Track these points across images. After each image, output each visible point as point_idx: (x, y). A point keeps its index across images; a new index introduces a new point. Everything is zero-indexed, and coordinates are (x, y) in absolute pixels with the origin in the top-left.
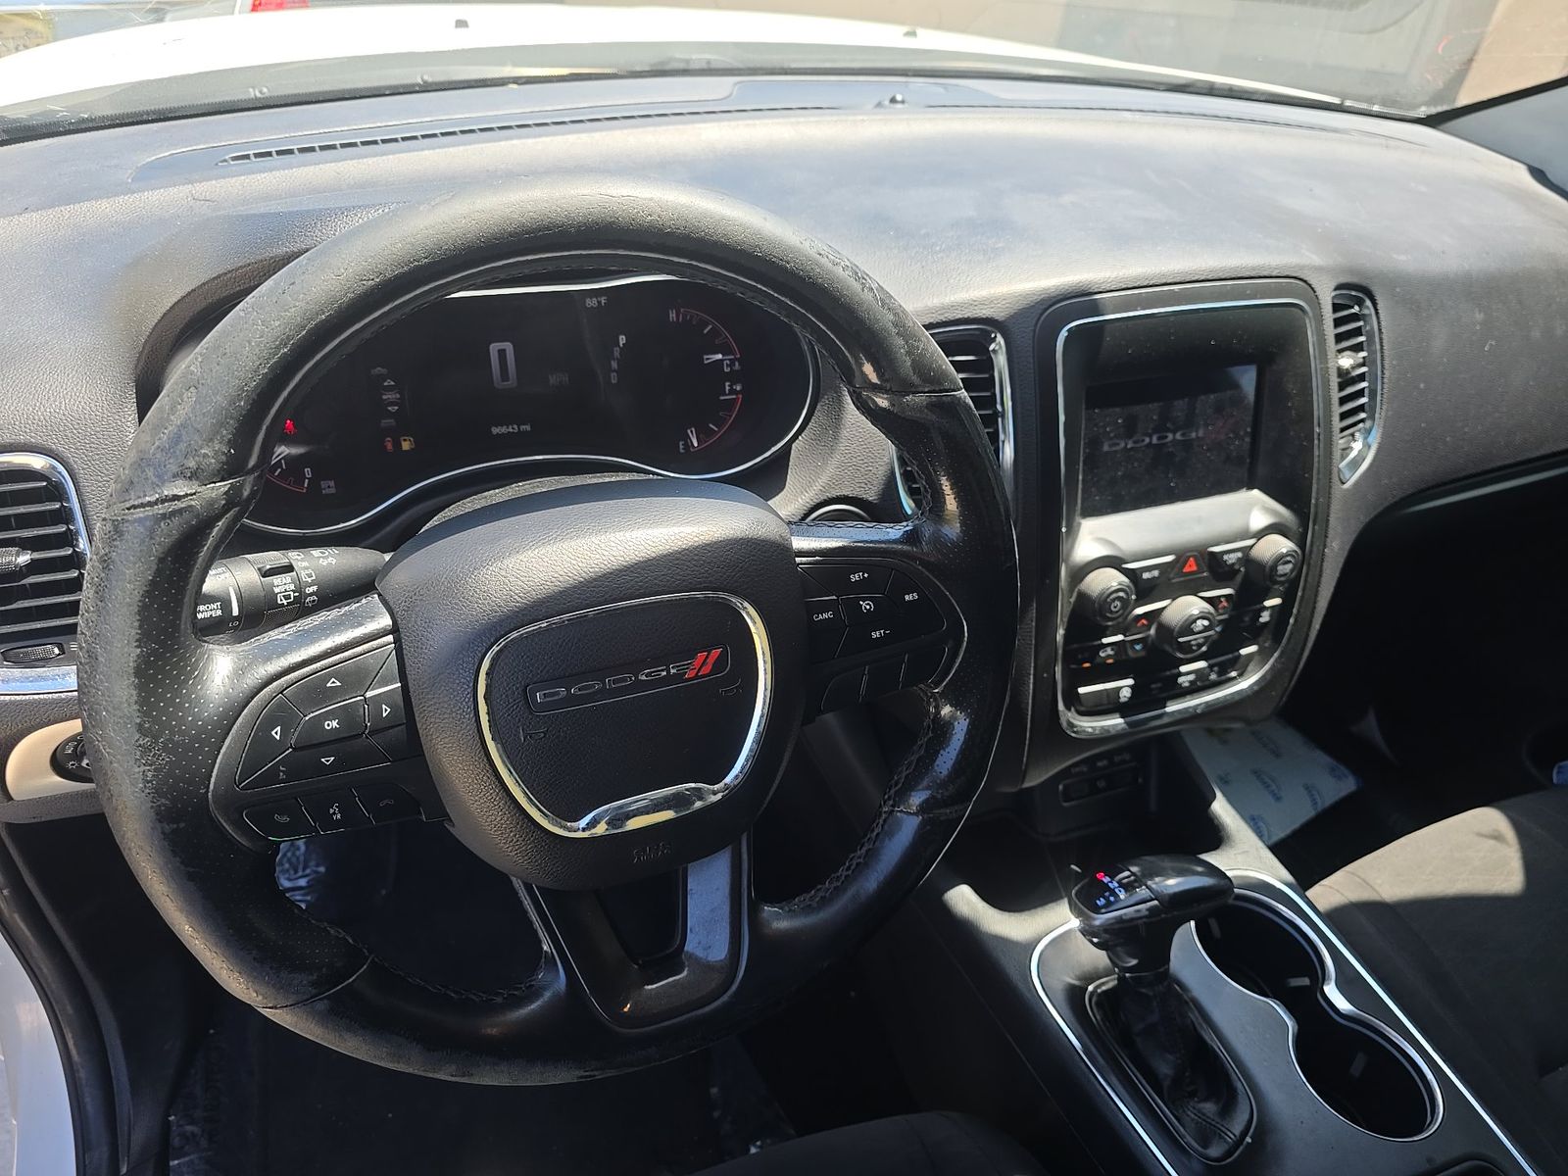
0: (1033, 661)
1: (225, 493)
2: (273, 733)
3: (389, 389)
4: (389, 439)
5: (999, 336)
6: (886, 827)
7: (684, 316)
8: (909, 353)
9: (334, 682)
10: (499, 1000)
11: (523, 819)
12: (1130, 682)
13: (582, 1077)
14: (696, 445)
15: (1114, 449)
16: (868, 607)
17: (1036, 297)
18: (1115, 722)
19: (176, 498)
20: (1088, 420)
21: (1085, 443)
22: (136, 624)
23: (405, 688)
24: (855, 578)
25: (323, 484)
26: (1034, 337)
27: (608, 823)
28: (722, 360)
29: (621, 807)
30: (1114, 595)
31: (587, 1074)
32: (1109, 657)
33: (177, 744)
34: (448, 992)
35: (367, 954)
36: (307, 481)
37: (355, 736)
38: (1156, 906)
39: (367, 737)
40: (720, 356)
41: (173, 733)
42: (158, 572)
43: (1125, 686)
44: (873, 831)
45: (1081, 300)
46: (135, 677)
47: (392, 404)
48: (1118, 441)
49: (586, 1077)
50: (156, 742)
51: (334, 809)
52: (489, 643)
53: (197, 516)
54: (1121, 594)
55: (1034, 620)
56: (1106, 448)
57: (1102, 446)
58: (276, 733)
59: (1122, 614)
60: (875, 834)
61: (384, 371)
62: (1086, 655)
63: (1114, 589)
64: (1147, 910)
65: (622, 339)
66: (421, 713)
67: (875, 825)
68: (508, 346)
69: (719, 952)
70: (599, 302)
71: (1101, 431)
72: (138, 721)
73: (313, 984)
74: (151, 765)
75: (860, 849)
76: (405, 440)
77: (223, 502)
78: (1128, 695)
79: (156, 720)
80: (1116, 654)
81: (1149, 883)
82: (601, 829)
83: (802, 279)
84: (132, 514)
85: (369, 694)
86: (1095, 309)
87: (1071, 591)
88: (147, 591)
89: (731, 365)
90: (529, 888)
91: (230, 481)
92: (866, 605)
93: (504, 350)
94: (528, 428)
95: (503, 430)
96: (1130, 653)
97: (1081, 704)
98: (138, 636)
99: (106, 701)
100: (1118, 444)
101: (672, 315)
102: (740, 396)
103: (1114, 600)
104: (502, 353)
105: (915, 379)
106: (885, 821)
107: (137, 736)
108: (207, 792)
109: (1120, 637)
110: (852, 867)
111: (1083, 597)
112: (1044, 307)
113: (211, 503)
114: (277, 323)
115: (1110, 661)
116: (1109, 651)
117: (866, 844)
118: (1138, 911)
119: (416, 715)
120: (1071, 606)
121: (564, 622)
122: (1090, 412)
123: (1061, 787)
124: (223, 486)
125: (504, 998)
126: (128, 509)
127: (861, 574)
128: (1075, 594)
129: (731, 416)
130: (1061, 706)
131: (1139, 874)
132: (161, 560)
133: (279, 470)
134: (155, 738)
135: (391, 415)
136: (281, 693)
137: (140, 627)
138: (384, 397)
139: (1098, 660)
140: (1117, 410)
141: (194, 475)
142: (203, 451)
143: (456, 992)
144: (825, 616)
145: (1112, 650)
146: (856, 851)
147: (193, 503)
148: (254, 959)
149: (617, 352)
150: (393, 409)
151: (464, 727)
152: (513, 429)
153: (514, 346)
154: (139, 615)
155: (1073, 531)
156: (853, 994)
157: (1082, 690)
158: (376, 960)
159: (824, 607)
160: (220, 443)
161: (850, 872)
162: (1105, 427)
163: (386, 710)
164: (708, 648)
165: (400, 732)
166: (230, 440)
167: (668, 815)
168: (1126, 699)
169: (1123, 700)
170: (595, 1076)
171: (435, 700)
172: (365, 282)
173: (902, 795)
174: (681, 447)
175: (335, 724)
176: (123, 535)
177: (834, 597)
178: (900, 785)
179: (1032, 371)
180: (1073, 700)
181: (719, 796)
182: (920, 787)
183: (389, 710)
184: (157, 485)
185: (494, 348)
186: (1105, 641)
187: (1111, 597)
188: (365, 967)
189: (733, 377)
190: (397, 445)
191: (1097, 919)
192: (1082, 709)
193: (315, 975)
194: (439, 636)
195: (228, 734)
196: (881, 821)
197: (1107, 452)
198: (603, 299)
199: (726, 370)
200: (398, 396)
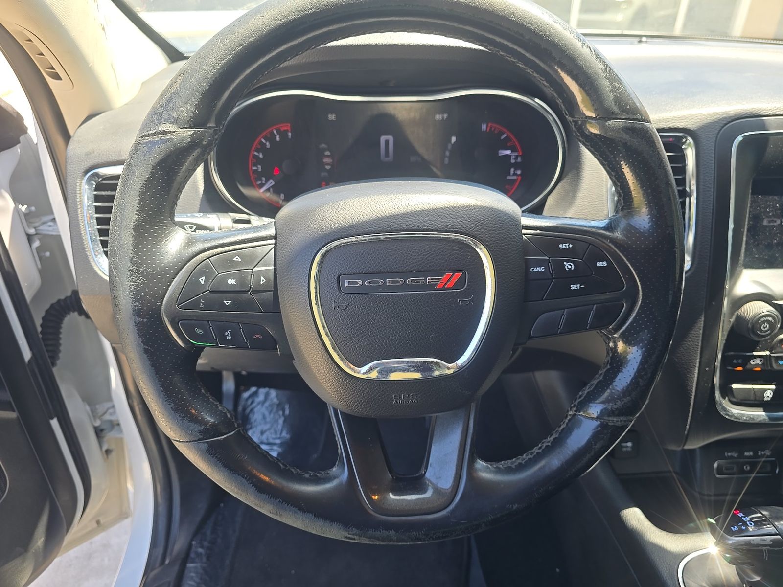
0: (698, 357)
1: (190, 135)
2: (200, 280)
3: (328, 156)
4: (324, 183)
5: (689, 138)
6: (569, 425)
7: (491, 128)
8: (612, 91)
9: (237, 259)
10: (307, 476)
11: (328, 358)
12: (773, 387)
13: (347, 537)
15: (772, 224)
16: (570, 267)
17: (719, 116)
18: (759, 414)
19: (165, 133)
20: (753, 202)
21: (749, 217)
22: (137, 201)
23: (275, 270)
24: (562, 246)
26: (716, 141)
27: (379, 372)
28: (510, 155)
29: (387, 363)
30: (764, 319)
31: (350, 536)
32: (757, 365)
33: (149, 273)
34: (279, 463)
35: (236, 426)
37: (244, 291)
38: (779, 539)
39: (251, 294)
40: (508, 152)
41: (147, 267)
42: (152, 174)
43: (769, 390)
44: (560, 426)
45: (754, 119)
46: (133, 231)
47: (328, 164)
48: (775, 219)
49: (349, 538)
50: (138, 270)
51: (228, 333)
52: (322, 246)
53: (174, 145)
54: (770, 319)
55: (702, 328)
56: (765, 223)
57: (763, 221)
58: (202, 280)
59: (770, 334)
60: (561, 428)
61: (326, 146)
62: (740, 361)
63: (763, 314)
64: (771, 541)
65: (454, 139)
66: (281, 284)
67: (562, 423)
68: (391, 138)
69: (446, 483)
71: (763, 210)
72: (131, 256)
73: (200, 432)
74: (134, 282)
75: (550, 437)
77: (190, 140)
78: (771, 396)
79: (140, 258)
80: (763, 364)
81: (776, 524)
82: (374, 375)
83: (541, 37)
84: (144, 140)
85: (256, 269)
86: (763, 126)
87: (732, 314)
88: (145, 184)
89: (516, 158)
90: (335, 411)
91: (195, 129)
92: (568, 266)
93: (388, 140)
96: (774, 366)
97: (734, 396)
98: (137, 208)
99: (118, 242)
100: (776, 222)
101: (484, 127)
102: (520, 178)
103: (764, 322)
104: (387, 142)
105: (616, 109)
106: (569, 420)
107: (129, 264)
108: (161, 305)
109: (767, 353)
110: (543, 448)
111: (740, 319)
112: (725, 122)
113: (183, 139)
114: (228, 41)
115: (758, 369)
116: (758, 361)
117: (554, 435)
118: (764, 540)
119: (278, 285)
120: (731, 325)
121: (366, 240)
122: (755, 196)
123: (716, 465)
124: (191, 131)
125: (310, 476)
126: (142, 137)
127: (567, 244)
128: (734, 317)
129: (512, 189)
130: (718, 394)
131: (768, 517)
132: (154, 168)
134: (138, 268)
135: (327, 170)
136: (208, 258)
137: (140, 203)
138: (324, 160)
139: (748, 367)
140: (776, 197)
141: (176, 122)
142: (181, 109)
143: (283, 464)
144: (539, 269)
145: (761, 361)
146: (547, 438)
147: (172, 137)
148: (172, 408)
149: (450, 147)
150: (328, 167)
151: (301, 294)
153: (394, 139)
154: (140, 197)
155: (735, 276)
156: (558, 570)
157: (734, 386)
158: (241, 431)
159: (539, 263)
160: (191, 105)
161: (540, 451)
162: (765, 208)
163: (263, 280)
164: (453, 270)
165: (269, 295)
166: (196, 105)
167: (417, 375)
168: (769, 399)
169: (766, 399)
170: (354, 539)
171: (288, 277)
172: (276, 21)
173: (583, 405)
175: (233, 282)
176: (137, 151)
177: (546, 258)
178: (582, 398)
179: (713, 162)
180: (726, 392)
181: (451, 371)
182: (597, 401)
183: (265, 280)
184: (157, 125)
185: (383, 139)
186: (755, 353)
187: (762, 320)
188: (233, 432)
189: (516, 166)
191: (730, 540)
192: (734, 400)
193: (203, 427)
194: (296, 240)
195: (177, 275)
196: (567, 421)
197: (766, 226)
198: (445, 116)
199: (513, 161)
200: (331, 161)
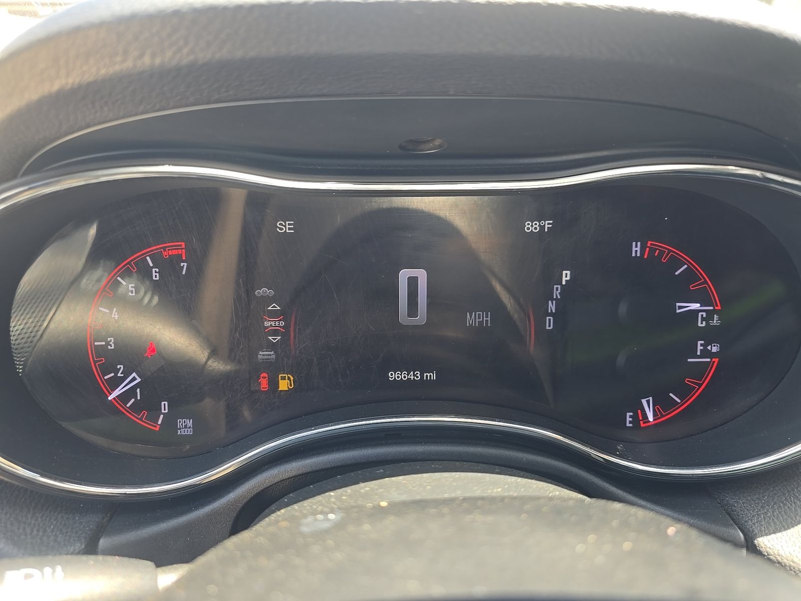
3: (273, 314)
4: (265, 375)
7: (652, 250)
14: (651, 419)
25: (180, 422)
28: (697, 312)
36: (162, 416)
40: (696, 306)
47: (275, 333)
61: (270, 292)
65: (566, 276)
68: (421, 275)
70: (542, 228)
76: (283, 378)
89: (709, 318)
93: (416, 279)
94: (432, 376)
95: (402, 376)
101: (636, 249)
102: (716, 361)
104: (413, 281)
129: (700, 385)
133: (133, 400)
135: (272, 346)
138: (267, 324)
149: (557, 291)
150: (274, 339)
152: (414, 376)
153: (429, 276)
174: (629, 419)
185: (404, 274)
189: (710, 335)
190: (274, 384)
198: (547, 224)
199: (701, 324)
200: (282, 323)
